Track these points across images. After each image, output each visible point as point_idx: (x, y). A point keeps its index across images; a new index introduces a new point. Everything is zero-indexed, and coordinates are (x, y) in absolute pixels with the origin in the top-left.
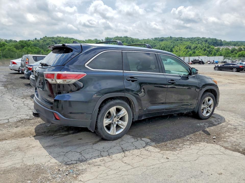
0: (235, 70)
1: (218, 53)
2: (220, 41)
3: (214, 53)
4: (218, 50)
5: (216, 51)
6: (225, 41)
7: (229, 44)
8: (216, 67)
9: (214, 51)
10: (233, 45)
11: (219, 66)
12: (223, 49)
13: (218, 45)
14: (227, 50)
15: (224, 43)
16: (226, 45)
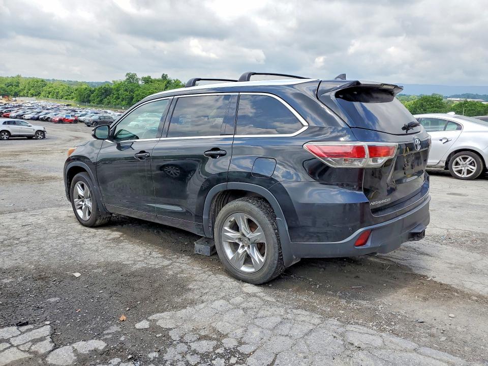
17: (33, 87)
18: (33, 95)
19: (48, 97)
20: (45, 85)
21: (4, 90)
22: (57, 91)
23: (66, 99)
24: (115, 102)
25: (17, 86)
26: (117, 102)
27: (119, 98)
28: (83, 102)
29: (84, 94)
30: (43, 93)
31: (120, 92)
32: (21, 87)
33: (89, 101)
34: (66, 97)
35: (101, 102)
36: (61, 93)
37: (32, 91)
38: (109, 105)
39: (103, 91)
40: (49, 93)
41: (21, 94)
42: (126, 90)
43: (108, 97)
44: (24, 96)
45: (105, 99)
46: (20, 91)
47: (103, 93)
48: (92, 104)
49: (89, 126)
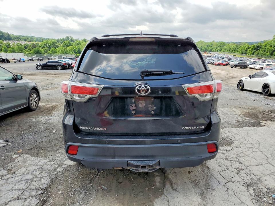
0: (59, 68)
1: (9, 49)
2: (7, 35)
3: (4, 49)
4: (9, 46)
5: (6, 46)
6: (12, 34)
7: (18, 38)
8: (38, 65)
9: (4, 46)
10: (24, 40)
11: (42, 64)
12: (14, 44)
13: (6, 39)
14: (19, 45)
15: (12, 36)
16: (15, 39)
17: (219, 46)
18: (218, 51)
19: (225, 52)
20: (225, 45)
21: (205, 49)
22: (230, 48)
23: (234, 52)
24: (262, 53)
25: (212, 46)
26: (263, 54)
27: (265, 51)
28: (243, 54)
29: (244, 49)
30: (223, 50)
31: (267, 47)
32: (213, 47)
33: (246, 53)
34: (234, 51)
35: (253, 54)
36: (232, 49)
37: (218, 49)
38: (258, 55)
39: (256, 47)
40: (226, 50)
41: (213, 50)
42: (271, 46)
43: (258, 50)
44: (214, 51)
45: (257, 52)
46: (212, 49)
47: (256, 48)
48: (247, 55)
49: (232, 68)
